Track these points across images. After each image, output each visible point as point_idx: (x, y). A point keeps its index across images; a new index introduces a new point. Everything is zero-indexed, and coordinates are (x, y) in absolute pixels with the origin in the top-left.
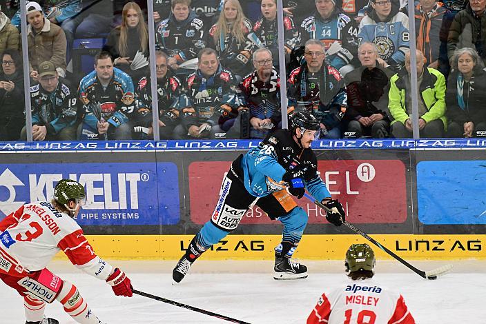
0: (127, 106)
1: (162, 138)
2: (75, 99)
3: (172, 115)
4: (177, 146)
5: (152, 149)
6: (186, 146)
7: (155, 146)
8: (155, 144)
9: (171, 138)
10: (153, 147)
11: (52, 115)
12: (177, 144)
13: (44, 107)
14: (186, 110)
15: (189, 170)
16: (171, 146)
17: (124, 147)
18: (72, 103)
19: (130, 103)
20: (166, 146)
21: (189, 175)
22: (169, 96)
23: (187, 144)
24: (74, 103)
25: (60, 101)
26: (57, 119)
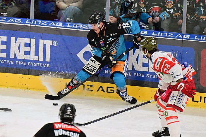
0: (169, 9)
1: (187, 32)
2: (137, 4)
3: (195, 18)
4: (196, 38)
5: (180, 38)
6: (201, 39)
7: (183, 37)
8: (183, 36)
9: (192, 33)
10: (181, 37)
11: (121, 12)
12: (196, 36)
13: (117, 7)
14: (201, 17)
15: (202, 53)
16: (192, 37)
17: (164, 36)
18: (134, 6)
19: (170, 7)
20: (189, 37)
21: (202, 56)
22: (193, 6)
23: (202, 37)
24: (136, 6)
25: (128, 4)
26: (124, 15)
